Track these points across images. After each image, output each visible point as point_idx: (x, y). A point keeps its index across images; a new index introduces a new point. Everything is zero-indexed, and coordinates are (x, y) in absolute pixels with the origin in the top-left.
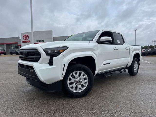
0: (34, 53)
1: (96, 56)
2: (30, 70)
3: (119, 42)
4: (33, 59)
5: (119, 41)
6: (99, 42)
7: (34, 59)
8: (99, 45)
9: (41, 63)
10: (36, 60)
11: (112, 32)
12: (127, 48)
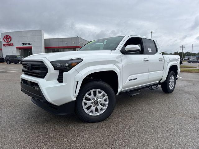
0: (39, 67)
1: (120, 70)
2: (34, 88)
3: (150, 51)
4: (38, 73)
5: (150, 49)
6: (124, 52)
7: (40, 74)
8: (124, 55)
9: (47, 80)
10: (42, 76)
11: (141, 38)
12: (160, 58)
